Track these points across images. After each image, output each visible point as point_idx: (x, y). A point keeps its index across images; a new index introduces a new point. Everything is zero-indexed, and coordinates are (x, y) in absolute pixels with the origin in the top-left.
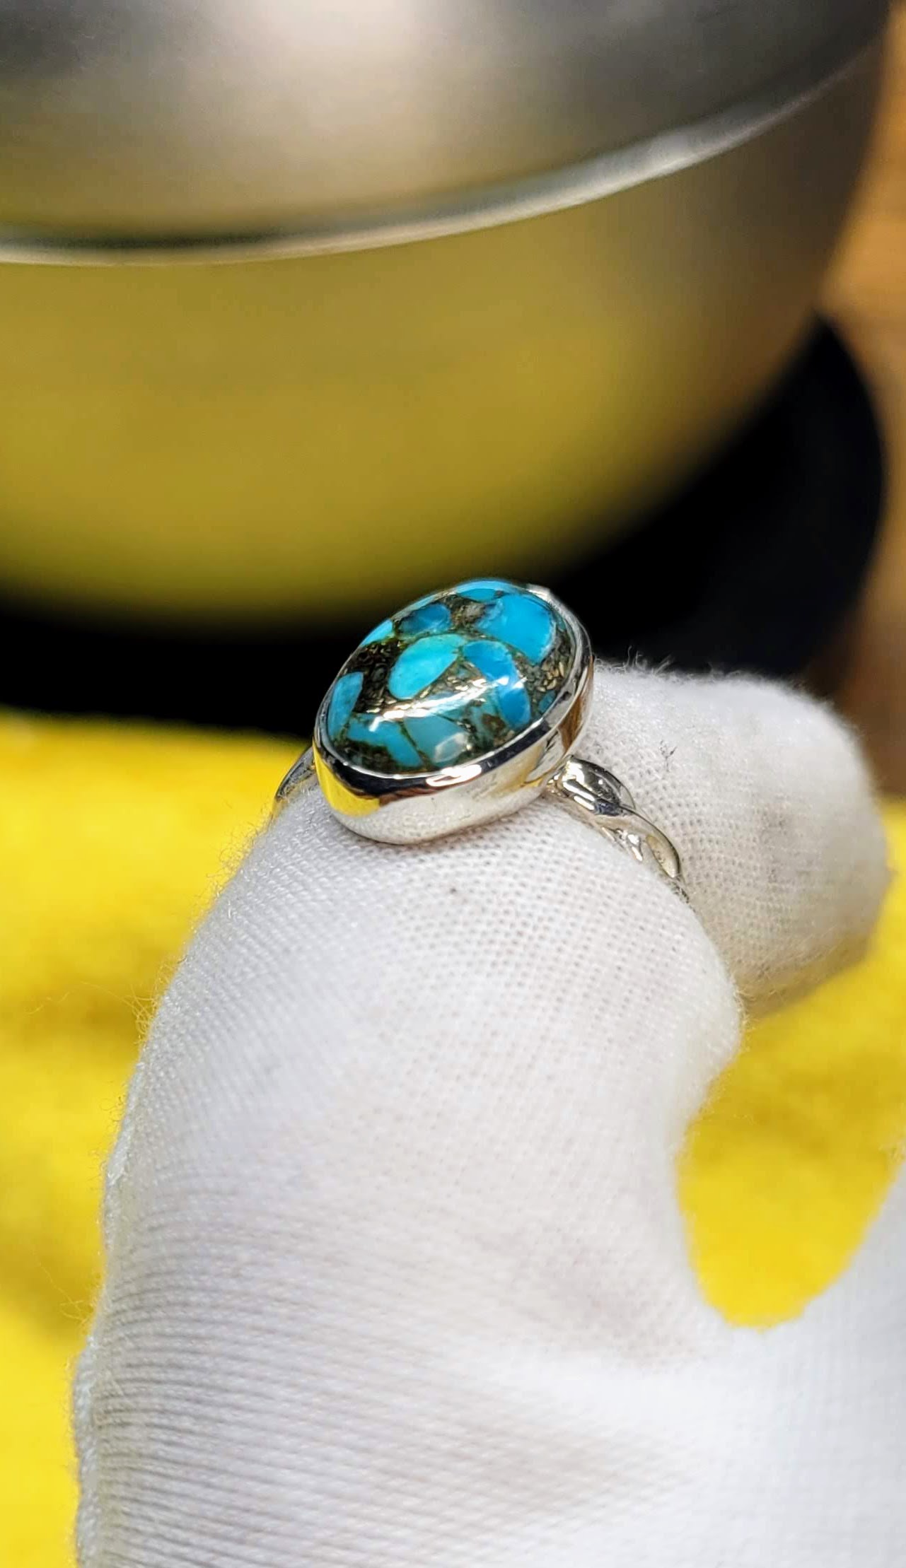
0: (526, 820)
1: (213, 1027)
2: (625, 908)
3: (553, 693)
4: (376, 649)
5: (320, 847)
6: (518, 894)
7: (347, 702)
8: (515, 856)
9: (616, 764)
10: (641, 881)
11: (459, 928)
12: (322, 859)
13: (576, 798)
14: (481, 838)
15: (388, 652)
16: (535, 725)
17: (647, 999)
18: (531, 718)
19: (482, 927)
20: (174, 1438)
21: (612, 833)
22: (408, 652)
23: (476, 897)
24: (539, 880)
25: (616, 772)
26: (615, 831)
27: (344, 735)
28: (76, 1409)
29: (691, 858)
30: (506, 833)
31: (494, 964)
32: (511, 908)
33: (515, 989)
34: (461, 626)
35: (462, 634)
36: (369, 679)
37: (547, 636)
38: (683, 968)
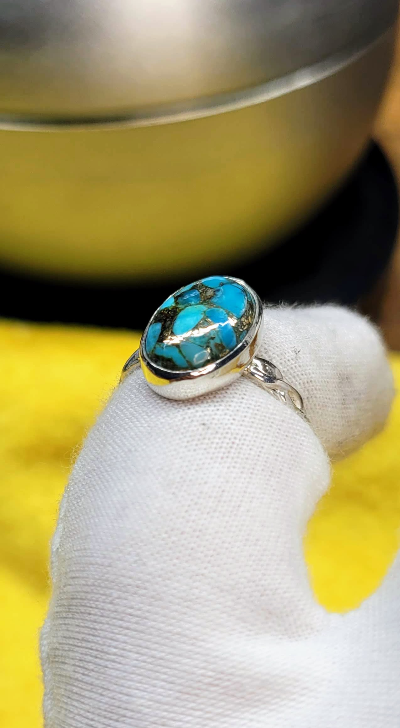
0: (235, 388)
1: (98, 484)
2: (279, 427)
3: (246, 331)
4: (167, 311)
5: (144, 401)
6: (232, 424)
7: (155, 337)
8: (230, 406)
9: (274, 358)
10: (286, 413)
11: (206, 441)
12: (144, 406)
13: (256, 375)
14: (215, 397)
15: (172, 313)
16: (239, 346)
17: (290, 468)
18: (237, 343)
19: (216, 441)
20: (86, 673)
21: (273, 390)
22: (181, 314)
23: (213, 426)
24: (241, 416)
25: (274, 362)
26: (274, 390)
27: (154, 353)
28: (41, 652)
29: (308, 398)
30: (225, 395)
31: (222, 458)
32: (229, 431)
33: (232, 469)
34: (205, 301)
35: (205, 305)
36: (164, 326)
37: (243, 304)
38: (306, 452)
